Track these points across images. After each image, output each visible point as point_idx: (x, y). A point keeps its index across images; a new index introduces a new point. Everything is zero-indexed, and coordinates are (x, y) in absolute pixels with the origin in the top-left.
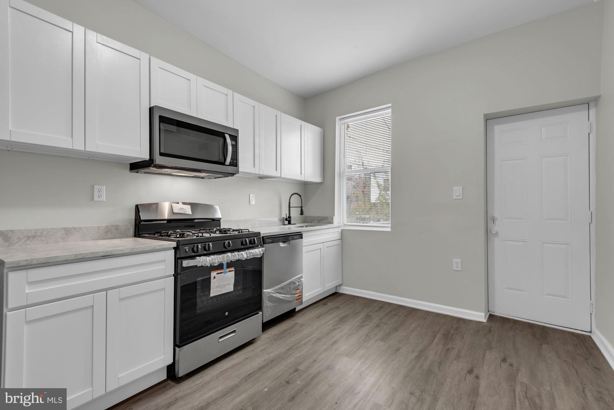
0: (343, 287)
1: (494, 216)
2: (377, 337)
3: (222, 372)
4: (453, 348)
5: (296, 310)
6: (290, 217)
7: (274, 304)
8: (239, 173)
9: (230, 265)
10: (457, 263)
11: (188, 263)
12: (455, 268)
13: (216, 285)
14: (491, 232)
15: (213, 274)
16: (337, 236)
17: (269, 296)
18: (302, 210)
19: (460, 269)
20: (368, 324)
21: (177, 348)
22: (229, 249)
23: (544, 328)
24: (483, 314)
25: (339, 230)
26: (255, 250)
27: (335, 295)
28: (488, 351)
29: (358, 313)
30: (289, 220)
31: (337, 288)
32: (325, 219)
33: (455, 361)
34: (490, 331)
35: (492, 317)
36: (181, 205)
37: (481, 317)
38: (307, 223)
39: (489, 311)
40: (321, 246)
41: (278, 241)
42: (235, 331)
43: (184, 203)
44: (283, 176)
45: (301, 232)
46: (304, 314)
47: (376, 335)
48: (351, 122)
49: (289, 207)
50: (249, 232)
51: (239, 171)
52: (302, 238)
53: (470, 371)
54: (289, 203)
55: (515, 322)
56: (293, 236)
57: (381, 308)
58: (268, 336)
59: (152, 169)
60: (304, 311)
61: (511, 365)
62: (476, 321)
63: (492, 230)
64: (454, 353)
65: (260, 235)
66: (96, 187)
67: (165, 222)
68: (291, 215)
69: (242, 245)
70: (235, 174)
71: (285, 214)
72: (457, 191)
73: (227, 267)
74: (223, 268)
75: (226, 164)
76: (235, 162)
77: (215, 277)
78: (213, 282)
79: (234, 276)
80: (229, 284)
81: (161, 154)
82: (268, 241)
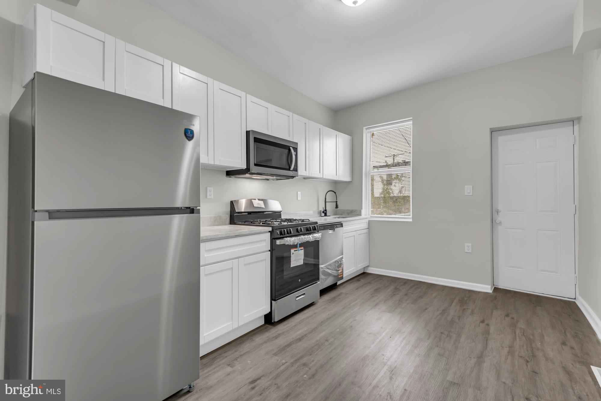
0: (369, 268)
1: (498, 209)
2: (408, 302)
3: (301, 320)
4: (468, 309)
5: (338, 284)
6: (326, 210)
7: (325, 277)
8: (298, 176)
9: (301, 245)
10: (468, 246)
11: (280, 242)
12: (466, 251)
13: (294, 259)
14: (496, 222)
15: (292, 251)
16: (365, 225)
17: (323, 271)
18: (337, 204)
19: (470, 251)
20: (398, 294)
21: (273, 302)
22: (301, 233)
23: (538, 296)
24: (490, 287)
25: (367, 221)
26: (316, 234)
27: (364, 274)
28: (494, 311)
29: (387, 286)
30: (325, 213)
31: (365, 270)
32: (354, 212)
33: (470, 316)
34: (495, 298)
35: (496, 289)
36: (257, 201)
37: (488, 289)
38: (338, 215)
39: (494, 285)
40: (354, 234)
41: (327, 229)
42: (304, 294)
43: (259, 200)
44: (324, 177)
45: (341, 222)
46: (344, 287)
47: (407, 300)
48: (375, 130)
49: (326, 202)
50: (309, 221)
51: (299, 174)
52: (342, 226)
53: (483, 322)
54: (325, 199)
55: (515, 293)
56: (337, 225)
57: (405, 283)
58: (323, 300)
59: (248, 175)
60: (344, 285)
61: (513, 318)
62: (484, 292)
63: (496, 221)
64: (469, 311)
65: (318, 224)
66: (208, 188)
67: (247, 214)
68: (327, 209)
69: (307, 231)
70: (295, 177)
71: (322, 209)
72: (468, 190)
73: (300, 247)
74: (297, 247)
75: (291, 170)
76: (296, 168)
77: (293, 253)
78: (292, 257)
79: (303, 253)
80: (301, 259)
81: (255, 165)
82: (321, 228)
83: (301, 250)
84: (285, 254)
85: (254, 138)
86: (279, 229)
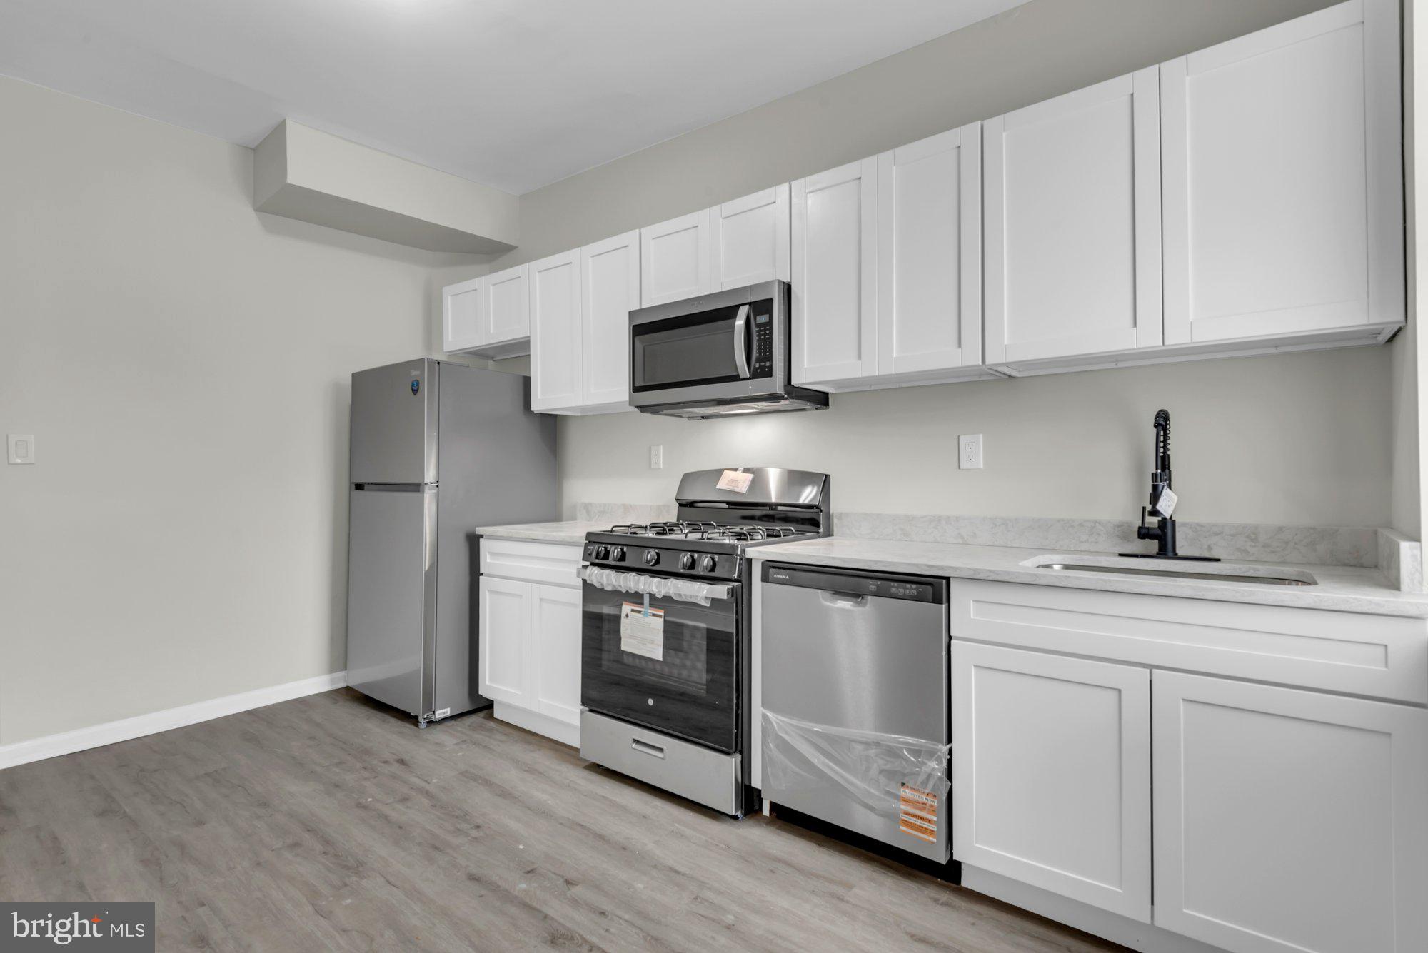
13: (630, 632)
15: (627, 609)
30: (1157, 537)
36: (738, 474)
43: (747, 470)
44: (994, 359)
73: (651, 605)
74: (642, 604)
75: (742, 377)
76: (768, 364)
77: (627, 616)
78: (624, 623)
79: (662, 630)
80: (652, 642)
81: (636, 389)
82: (775, 576)
83: (654, 615)
84: (606, 610)
85: (634, 326)
86: (594, 542)
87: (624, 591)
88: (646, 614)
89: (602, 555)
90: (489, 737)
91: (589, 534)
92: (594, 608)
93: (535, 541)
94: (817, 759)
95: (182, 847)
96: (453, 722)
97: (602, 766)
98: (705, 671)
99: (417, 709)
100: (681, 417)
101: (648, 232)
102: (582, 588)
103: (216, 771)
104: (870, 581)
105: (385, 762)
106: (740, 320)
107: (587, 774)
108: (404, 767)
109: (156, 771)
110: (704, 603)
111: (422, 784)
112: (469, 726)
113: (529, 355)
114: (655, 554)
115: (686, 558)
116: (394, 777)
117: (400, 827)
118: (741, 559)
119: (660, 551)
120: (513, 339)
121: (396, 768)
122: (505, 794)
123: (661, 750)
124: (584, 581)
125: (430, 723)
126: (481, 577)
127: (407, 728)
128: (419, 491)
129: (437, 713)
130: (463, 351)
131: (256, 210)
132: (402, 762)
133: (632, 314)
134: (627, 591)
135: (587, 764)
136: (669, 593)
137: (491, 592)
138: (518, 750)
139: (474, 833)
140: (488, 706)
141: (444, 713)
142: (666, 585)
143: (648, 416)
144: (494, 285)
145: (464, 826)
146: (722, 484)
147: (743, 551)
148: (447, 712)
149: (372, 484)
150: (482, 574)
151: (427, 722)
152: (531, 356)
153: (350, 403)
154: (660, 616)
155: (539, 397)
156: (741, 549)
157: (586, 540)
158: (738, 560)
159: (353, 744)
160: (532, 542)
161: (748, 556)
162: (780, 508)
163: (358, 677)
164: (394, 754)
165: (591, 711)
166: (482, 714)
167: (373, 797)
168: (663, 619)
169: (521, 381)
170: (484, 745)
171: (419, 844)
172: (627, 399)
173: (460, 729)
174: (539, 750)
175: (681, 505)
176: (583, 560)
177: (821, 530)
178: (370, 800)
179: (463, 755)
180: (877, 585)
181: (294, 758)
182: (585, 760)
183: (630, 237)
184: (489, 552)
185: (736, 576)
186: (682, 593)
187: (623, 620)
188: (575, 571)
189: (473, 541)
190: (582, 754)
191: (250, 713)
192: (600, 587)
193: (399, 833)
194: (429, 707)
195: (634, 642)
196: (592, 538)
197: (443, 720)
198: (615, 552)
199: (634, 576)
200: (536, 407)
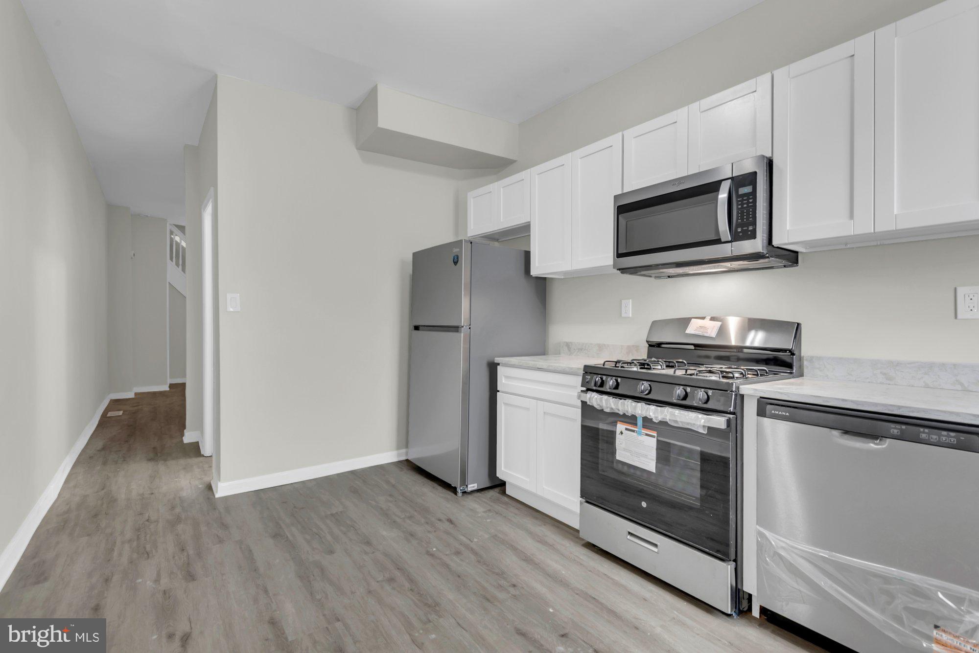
13: (625, 447)
15: (622, 427)
36: (705, 322)
43: (714, 319)
56: (911, 428)
66: (623, 302)
73: (644, 427)
74: (635, 424)
75: (723, 240)
76: (751, 228)
77: (622, 433)
78: (619, 439)
79: (655, 447)
80: (646, 456)
81: (619, 255)
82: (773, 412)
83: (647, 435)
84: (602, 426)
85: (618, 207)
86: (590, 373)
87: (622, 414)
88: (640, 434)
89: (599, 383)
90: (507, 509)
91: (585, 366)
92: (590, 423)
93: (539, 369)
94: (825, 583)
95: (322, 570)
96: (478, 494)
97: (597, 546)
98: (699, 487)
99: (455, 482)
100: (650, 276)
101: (629, 133)
102: (581, 407)
103: (337, 513)
104: (893, 425)
105: (440, 520)
106: (723, 193)
107: (585, 551)
108: (452, 526)
109: (303, 508)
110: (701, 431)
111: (468, 542)
112: (490, 498)
113: (530, 235)
114: (648, 386)
115: (679, 391)
116: (447, 533)
117: (459, 576)
118: (736, 395)
119: (652, 384)
120: (517, 225)
121: (447, 525)
122: (528, 560)
123: (656, 545)
124: (582, 401)
125: (464, 493)
126: (498, 393)
127: (449, 494)
128: (458, 331)
129: (469, 486)
130: (480, 236)
131: (358, 149)
132: (450, 521)
133: (616, 198)
134: (624, 414)
135: (583, 542)
136: (666, 419)
137: (506, 404)
138: (529, 523)
139: (512, 590)
140: (502, 485)
141: (473, 487)
142: (662, 412)
143: (627, 277)
144: (503, 187)
145: (503, 582)
146: (690, 330)
147: (738, 388)
148: (475, 487)
149: (424, 326)
150: (499, 391)
151: (463, 492)
152: (531, 236)
153: (411, 273)
154: (654, 437)
155: (537, 265)
156: (736, 387)
157: (584, 371)
158: (733, 396)
159: (417, 503)
160: (537, 370)
161: (741, 392)
162: (745, 350)
163: (415, 454)
164: (445, 515)
165: (587, 502)
166: (497, 490)
167: (436, 548)
168: (655, 439)
169: (523, 255)
170: (504, 515)
171: (475, 593)
172: (611, 263)
173: (484, 500)
174: (545, 525)
175: (650, 346)
176: (582, 386)
177: (794, 371)
178: (434, 549)
179: (491, 521)
180: (901, 430)
181: (381, 509)
182: (583, 540)
183: (615, 140)
184: (504, 376)
185: (732, 409)
186: (678, 420)
187: (618, 436)
188: (576, 394)
189: (493, 368)
190: (581, 535)
191: (353, 472)
192: (599, 409)
193: (459, 580)
194: (464, 482)
195: (629, 454)
196: (589, 370)
197: (473, 492)
198: (611, 382)
199: (632, 402)
200: (534, 272)
